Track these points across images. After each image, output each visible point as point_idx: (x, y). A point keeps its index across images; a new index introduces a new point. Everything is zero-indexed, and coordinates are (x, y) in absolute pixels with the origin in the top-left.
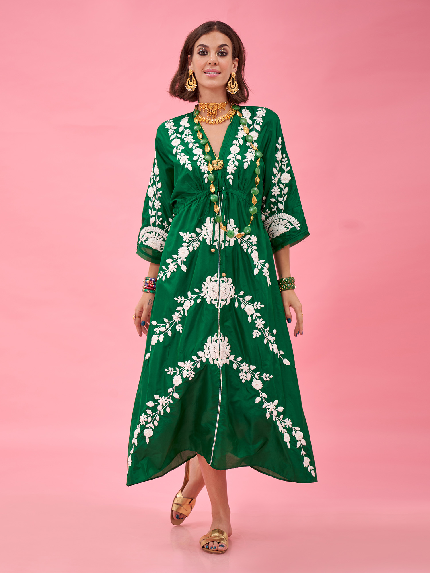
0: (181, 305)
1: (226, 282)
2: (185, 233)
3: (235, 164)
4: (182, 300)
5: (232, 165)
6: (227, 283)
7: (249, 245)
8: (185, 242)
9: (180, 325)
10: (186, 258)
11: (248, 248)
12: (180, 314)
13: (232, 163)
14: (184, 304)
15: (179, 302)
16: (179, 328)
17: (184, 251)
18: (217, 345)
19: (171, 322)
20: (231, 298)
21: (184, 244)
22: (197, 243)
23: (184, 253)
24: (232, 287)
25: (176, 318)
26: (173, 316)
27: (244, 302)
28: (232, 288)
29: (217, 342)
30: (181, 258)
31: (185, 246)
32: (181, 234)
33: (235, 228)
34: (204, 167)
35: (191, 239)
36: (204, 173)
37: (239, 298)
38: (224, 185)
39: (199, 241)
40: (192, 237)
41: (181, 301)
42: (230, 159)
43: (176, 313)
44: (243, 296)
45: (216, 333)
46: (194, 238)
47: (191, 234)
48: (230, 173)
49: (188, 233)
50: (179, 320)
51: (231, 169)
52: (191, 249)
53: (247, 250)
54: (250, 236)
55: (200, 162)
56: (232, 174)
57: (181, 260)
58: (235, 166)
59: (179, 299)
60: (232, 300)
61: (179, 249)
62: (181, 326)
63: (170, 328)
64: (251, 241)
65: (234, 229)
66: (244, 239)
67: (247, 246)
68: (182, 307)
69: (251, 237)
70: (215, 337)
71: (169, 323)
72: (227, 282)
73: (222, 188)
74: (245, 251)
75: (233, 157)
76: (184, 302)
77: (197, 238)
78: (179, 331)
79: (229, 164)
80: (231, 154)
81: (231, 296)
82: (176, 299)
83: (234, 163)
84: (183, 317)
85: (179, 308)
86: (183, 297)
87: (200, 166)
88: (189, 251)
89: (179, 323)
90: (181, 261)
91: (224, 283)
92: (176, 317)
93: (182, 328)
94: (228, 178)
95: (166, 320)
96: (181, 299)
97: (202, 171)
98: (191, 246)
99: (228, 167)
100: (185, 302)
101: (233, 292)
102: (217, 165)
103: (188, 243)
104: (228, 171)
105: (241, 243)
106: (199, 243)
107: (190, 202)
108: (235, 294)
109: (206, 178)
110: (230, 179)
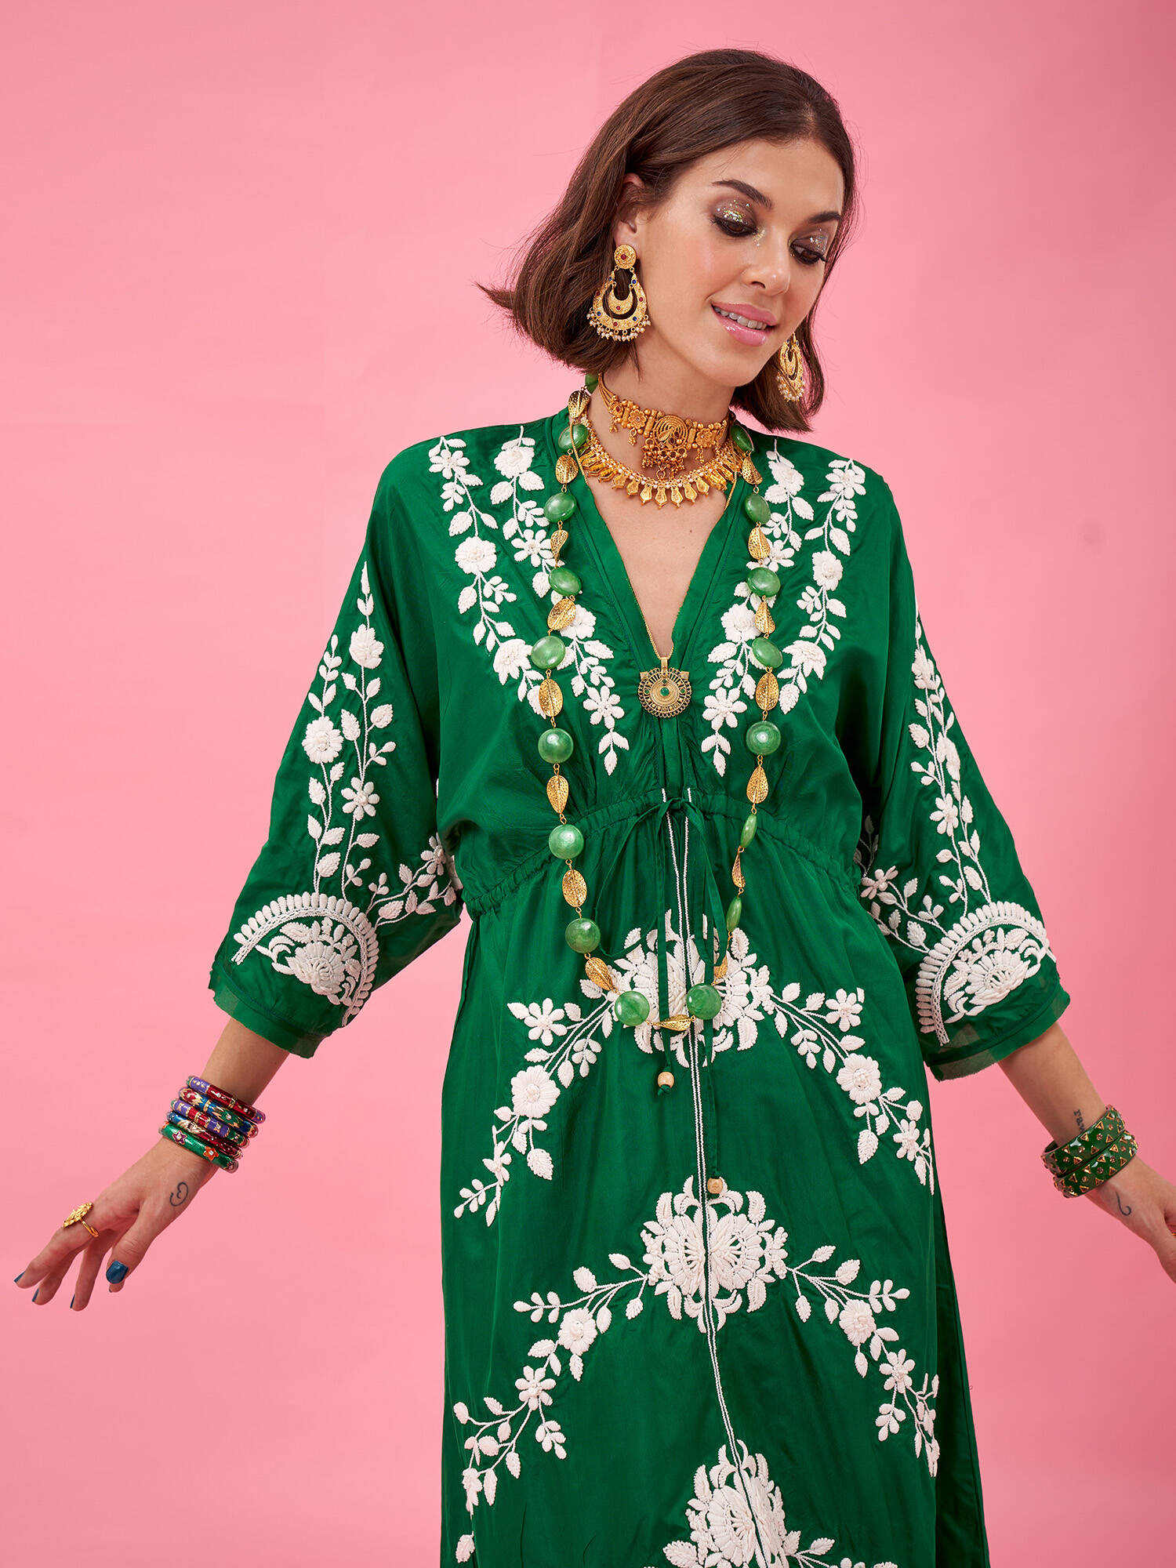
0: (550, 1330)
1: (736, 1214)
2: (534, 1006)
3: (742, 689)
4: (548, 1307)
5: (728, 690)
6: (743, 1216)
7: (823, 1037)
8: (538, 1044)
9: (554, 1425)
10: (545, 1118)
11: (823, 1049)
12: (549, 1374)
13: (729, 682)
14: (562, 1326)
15: (536, 1317)
16: (550, 1436)
17: (535, 1088)
18: (735, 1497)
19: (513, 1413)
20: (771, 1279)
21: (534, 1055)
22: (588, 1047)
23: (534, 1097)
24: (772, 1232)
25: (533, 1392)
26: (519, 1383)
27: (834, 1290)
28: (768, 1237)
29: (733, 1487)
30: (524, 1118)
31: (537, 1063)
32: (517, 1009)
33: (752, 966)
34: (604, 703)
35: (561, 1030)
36: (602, 729)
37: (810, 1278)
38: (689, 777)
39: (598, 1036)
40: (566, 1021)
41: (547, 1312)
42: (720, 665)
43: (528, 1370)
44: (828, 1269)
45: (724, 1447)
46: (576, 1022)
47: (563, 1008)
48: (716, 725)
49: (548, 1003)
50: (548, 1400)
51: (721, 708)
52: (566, 1074)
53: (819, 1056)
54: (826, 998)
55: (586, 678)
56: (725, 730)
57: (525, 1126)
58: (743, 697)
59: (536, 1307)
60: (780, 1291)
61: (514, 1081)
62: (559, 1427)
63: (514, 1442)
64: (830, 1018)
65: (752, 972)
66: (802, 1012)
67: (819, 1042)
68: (555, 1338)
69: (830, 1003)
70: (723, 1467)
71: (508, 1418)
72: (741, 1212)
73: (681, 793)
74: (812, 1062)
75: (735, 658)
76: (560, 1319)
77: (586, 1024)
78: (553, 1450)
79: (714, 684)
80: (725, 641)
81: (772, 1273)
82: (520, 1306)
83: (735, 685)
84: (564, 1389)
85: (541, 1348)
86: (553, 1297)
87: (585, 695)
88: (559, 1085)
89: (549, 1413)
90: (527, 1134)
91: (730, 1216)
92: (533, 1388)
93: (562, 1438)
94: (706, 745)
95: (494, 1405)
96: (547, 1303)
97: (595, 719)
98: (567, 1063)
99: (709, 700)
100: (567, 1315)
101: (776, 1255)
102: (666, 693)
103: (549, 1049)
104: (706, 715)
105: (792, 1029)
106: (596, 1047)
107: (539, 863)
108: (788, 1262)
109: (608, 750)
110: (717, 752)
